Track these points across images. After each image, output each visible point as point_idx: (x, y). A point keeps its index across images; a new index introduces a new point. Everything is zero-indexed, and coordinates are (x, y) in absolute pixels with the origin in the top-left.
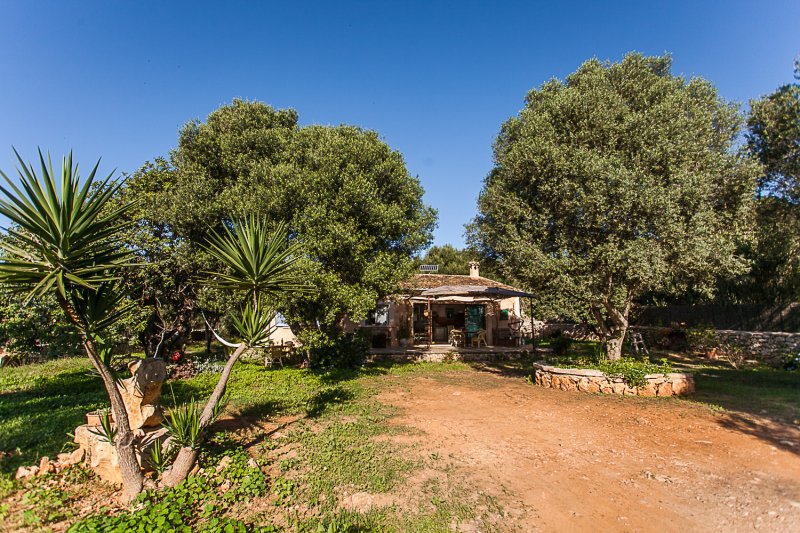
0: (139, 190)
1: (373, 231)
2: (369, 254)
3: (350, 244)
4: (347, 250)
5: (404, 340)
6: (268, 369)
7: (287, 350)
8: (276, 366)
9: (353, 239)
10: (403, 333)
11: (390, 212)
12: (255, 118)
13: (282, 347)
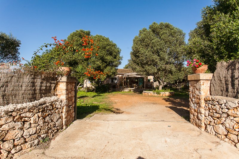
0: (56, 51)
1: (106, 62)
2: (105, 67)
3: (100, 66)
4: (99, 67)
5: (121, 87)
6: (86, 92)
7: (91, 88)
8: (88, 92)
9: (101, 65)
10: (121, 85)
11: (109, 58)
12: (81, 35)
13: (89, 87)
